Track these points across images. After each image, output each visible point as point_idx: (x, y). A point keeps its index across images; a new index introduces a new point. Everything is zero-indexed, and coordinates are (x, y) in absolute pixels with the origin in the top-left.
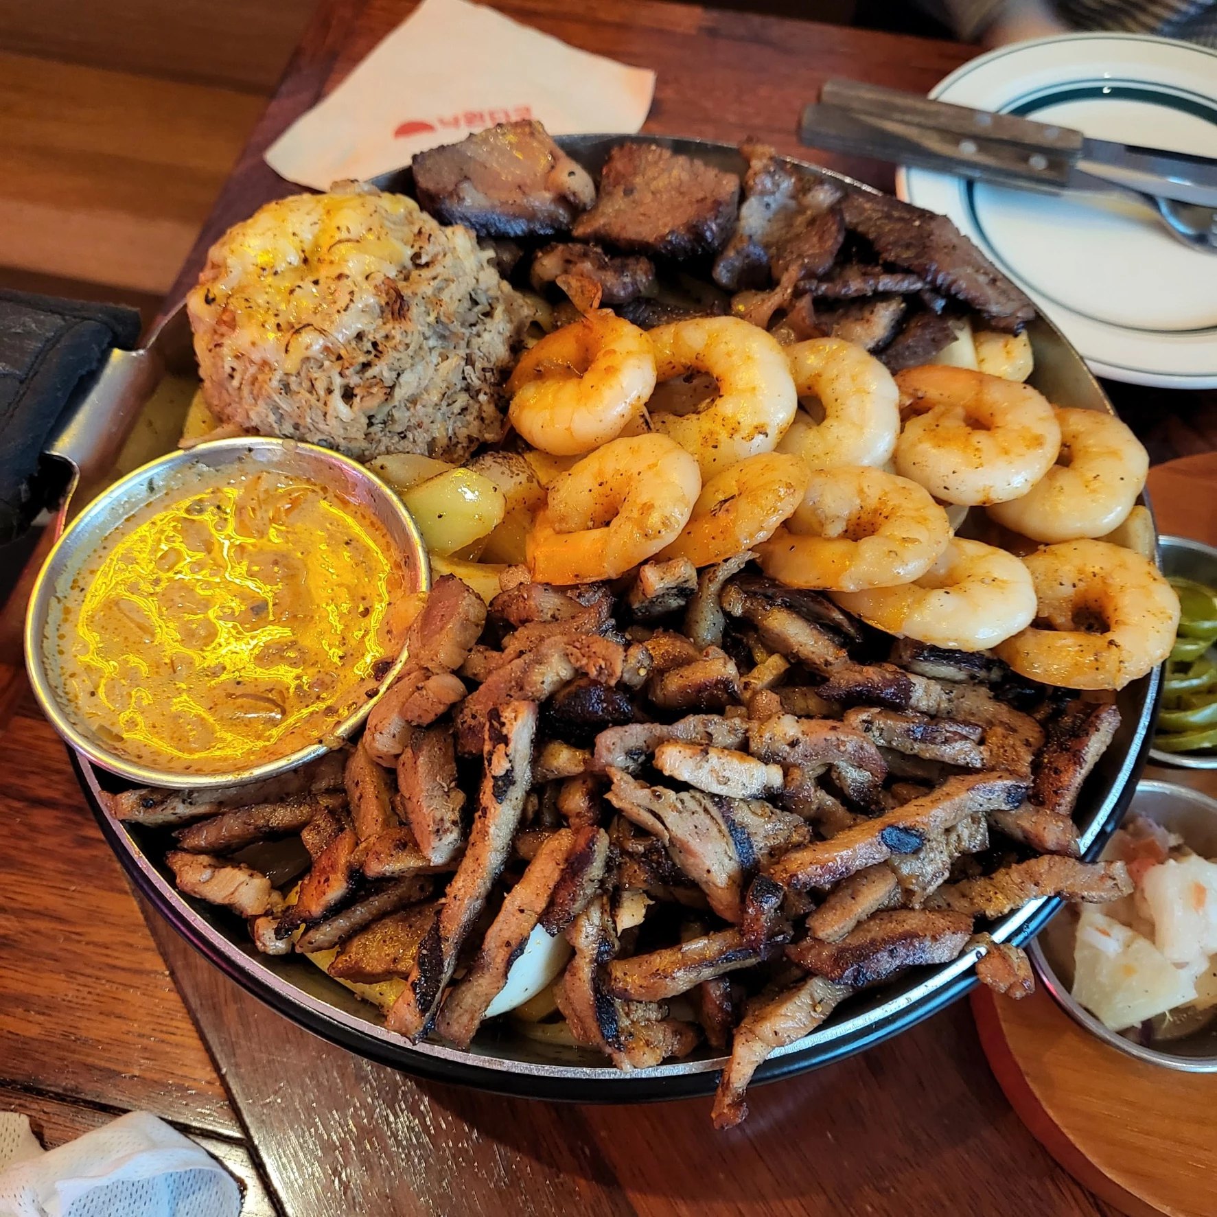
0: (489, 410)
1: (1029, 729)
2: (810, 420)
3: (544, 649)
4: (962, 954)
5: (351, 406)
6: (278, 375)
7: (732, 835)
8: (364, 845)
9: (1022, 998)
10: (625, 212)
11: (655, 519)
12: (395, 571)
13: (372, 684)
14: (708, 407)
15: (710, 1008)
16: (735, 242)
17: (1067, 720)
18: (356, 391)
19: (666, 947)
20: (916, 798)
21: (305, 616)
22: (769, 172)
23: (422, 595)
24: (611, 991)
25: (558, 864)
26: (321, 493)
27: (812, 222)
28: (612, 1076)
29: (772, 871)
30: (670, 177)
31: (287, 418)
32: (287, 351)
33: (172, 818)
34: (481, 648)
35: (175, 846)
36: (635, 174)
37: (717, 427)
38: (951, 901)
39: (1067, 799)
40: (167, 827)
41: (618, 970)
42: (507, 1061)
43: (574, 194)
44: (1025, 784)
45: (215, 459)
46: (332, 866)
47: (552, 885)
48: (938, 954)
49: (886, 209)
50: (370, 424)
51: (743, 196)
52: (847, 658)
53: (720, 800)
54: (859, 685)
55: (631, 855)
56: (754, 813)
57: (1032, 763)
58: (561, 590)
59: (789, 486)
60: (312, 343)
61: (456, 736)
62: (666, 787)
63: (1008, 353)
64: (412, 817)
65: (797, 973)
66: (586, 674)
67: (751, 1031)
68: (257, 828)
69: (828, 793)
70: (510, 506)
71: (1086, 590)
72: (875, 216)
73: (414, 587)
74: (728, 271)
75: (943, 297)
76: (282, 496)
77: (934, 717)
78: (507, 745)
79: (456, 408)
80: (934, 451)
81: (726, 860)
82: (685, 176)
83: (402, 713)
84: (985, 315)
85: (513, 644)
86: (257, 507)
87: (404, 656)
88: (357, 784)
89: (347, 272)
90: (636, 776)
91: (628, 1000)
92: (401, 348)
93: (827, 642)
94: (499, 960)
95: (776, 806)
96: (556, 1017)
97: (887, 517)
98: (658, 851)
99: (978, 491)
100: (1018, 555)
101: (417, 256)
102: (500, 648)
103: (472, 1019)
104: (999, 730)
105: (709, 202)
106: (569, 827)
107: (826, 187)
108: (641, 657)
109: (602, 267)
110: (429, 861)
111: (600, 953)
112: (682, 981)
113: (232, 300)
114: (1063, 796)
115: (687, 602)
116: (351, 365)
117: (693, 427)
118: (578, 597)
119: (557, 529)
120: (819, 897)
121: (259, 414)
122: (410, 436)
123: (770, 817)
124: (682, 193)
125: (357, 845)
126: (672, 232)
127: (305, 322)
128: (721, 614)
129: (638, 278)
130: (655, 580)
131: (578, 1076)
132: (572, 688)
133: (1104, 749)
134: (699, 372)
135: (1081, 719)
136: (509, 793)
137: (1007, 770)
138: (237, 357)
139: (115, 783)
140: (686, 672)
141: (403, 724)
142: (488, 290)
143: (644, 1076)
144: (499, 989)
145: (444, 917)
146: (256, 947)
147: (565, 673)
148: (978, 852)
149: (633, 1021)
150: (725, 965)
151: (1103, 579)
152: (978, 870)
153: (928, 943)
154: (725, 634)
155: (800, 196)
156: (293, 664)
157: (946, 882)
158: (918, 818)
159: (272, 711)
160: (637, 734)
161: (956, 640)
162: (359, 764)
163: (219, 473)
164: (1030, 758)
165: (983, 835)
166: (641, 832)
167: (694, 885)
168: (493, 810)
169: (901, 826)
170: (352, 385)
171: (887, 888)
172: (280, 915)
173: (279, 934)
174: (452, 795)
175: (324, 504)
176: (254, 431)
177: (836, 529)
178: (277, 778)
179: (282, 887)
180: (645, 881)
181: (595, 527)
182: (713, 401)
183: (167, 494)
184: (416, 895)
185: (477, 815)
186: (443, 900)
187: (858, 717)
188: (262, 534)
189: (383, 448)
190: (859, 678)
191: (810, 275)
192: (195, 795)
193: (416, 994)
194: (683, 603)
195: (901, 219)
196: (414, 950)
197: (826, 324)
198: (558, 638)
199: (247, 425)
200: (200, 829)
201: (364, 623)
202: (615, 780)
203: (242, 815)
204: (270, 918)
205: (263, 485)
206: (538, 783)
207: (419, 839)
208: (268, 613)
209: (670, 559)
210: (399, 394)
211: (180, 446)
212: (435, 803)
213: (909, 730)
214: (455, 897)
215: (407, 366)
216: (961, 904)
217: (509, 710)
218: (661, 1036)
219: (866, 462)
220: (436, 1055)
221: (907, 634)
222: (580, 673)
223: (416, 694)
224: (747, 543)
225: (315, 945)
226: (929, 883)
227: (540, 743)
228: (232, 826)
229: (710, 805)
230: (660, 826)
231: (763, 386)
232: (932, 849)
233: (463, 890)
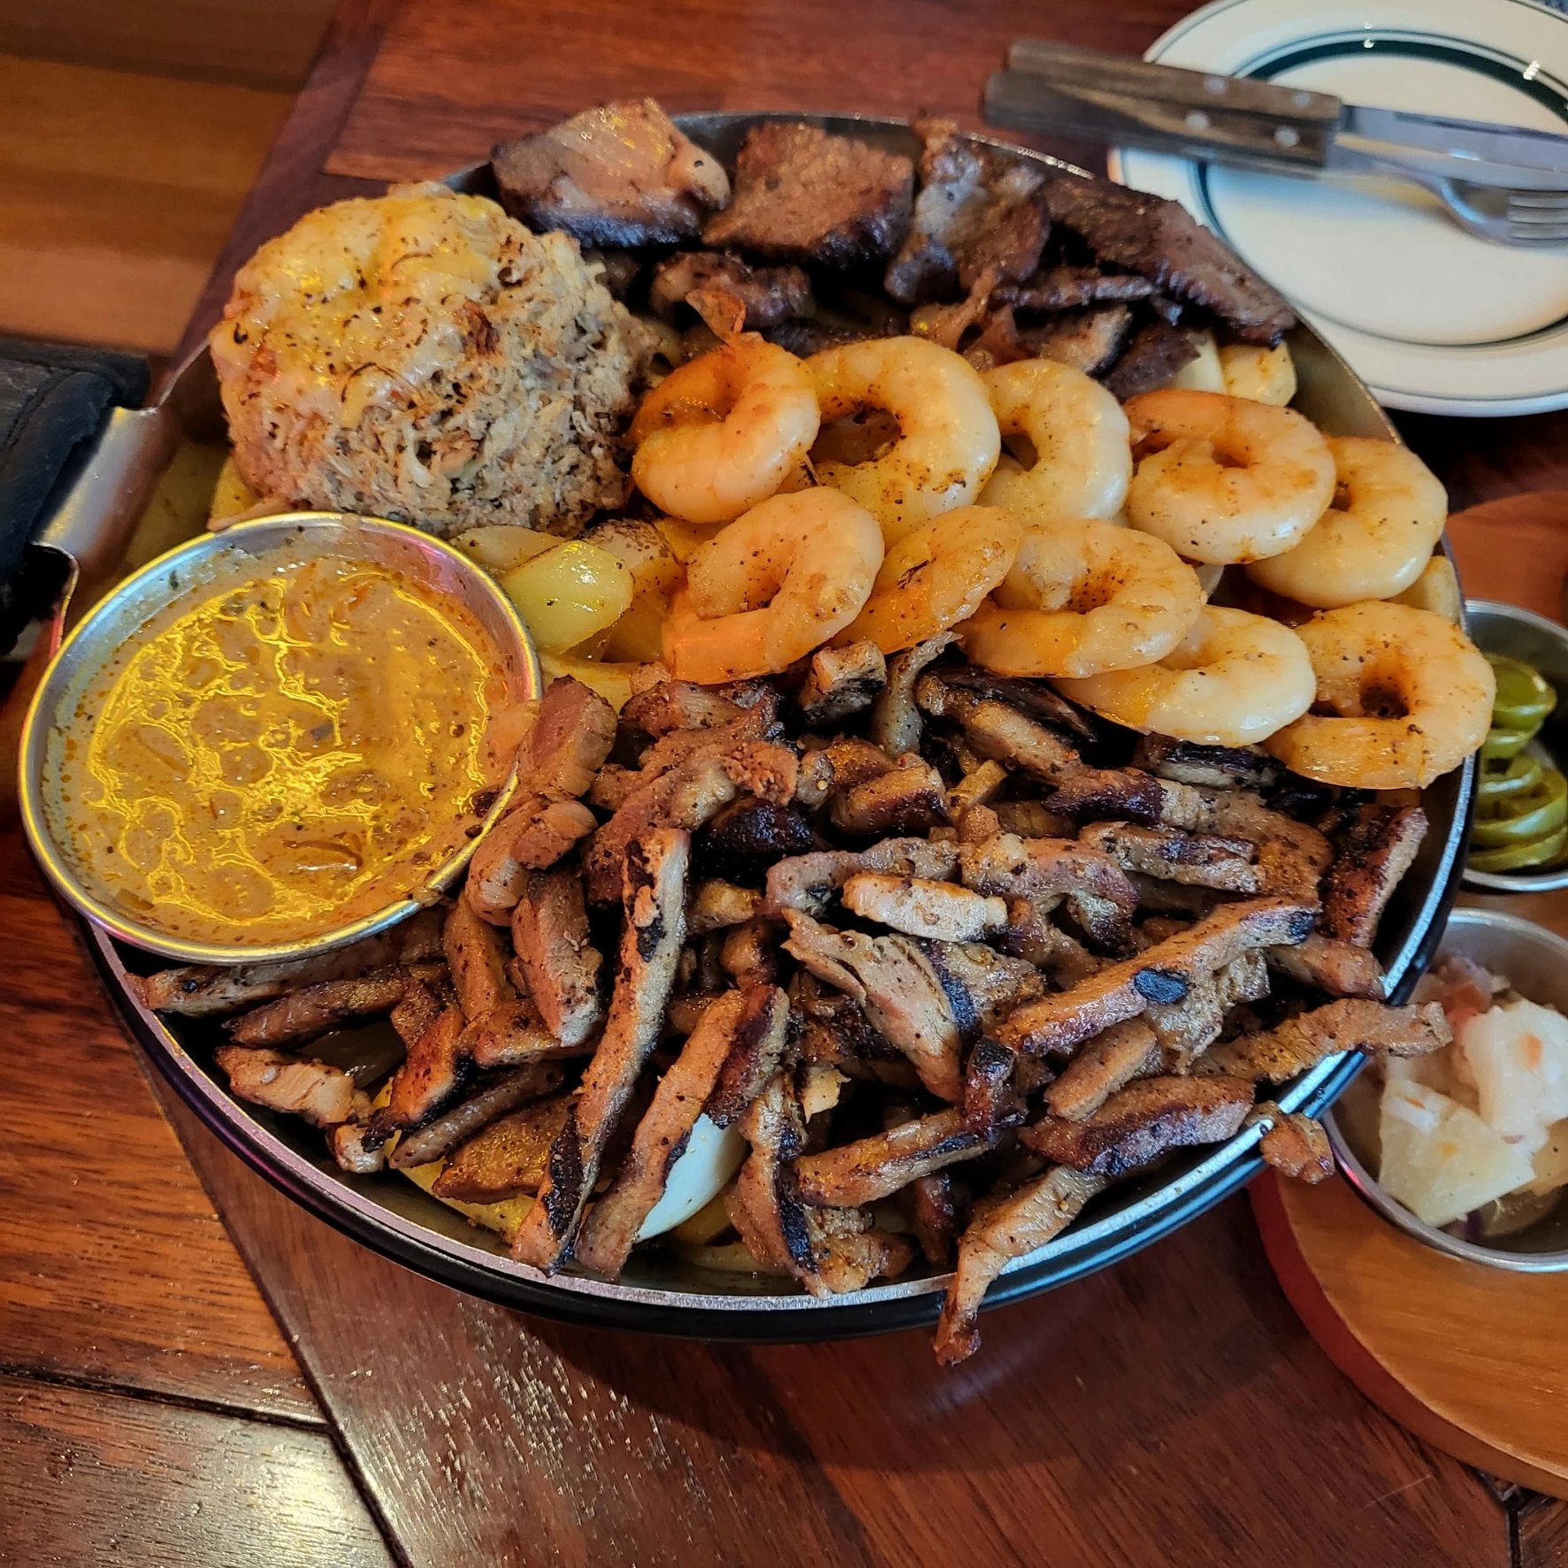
0: (606, 467)
1: (1312, 844)
2: (1015, 464)
3: (694, 763)
4: (1242, 1129)
5: (429, 467)
6: (333, 431)
7: (945, 988)
8: (474, 1024)
9: (1321, 1182)
10: (767, 210)
11: (827, 594)
12: (494, 676)
13: (472, 821)
14: (886, 454)
15: (925, 1213)
16: (912, 242)
17: (1361, 830)
18: (435, 447)
19: (867, 1137)
20: (1175, 934)
21: (382, 739)
22: (950, 153)
23: (531, 705)
24: (800, 1197)
25: (726, 1036)
26: (395, 582)
27: (1008, 214)
28: (805, 1306)
29: (998, 1032)
30: (824, 164)
31: (347, 487)
32: (343, 399)
33: (221, 1004)
34: (613, 767)
35: (227, 1040)
36: (779, 162)
37: (900, 476)
38: (1225, 1063)
39: (1366, 929)
40: (215, 1016)
41: (807, 1168)
42: (668, 1293)
43: (703, 189)
44: (1312, 910)
45: (257, 541)
46: (433, 1054)
47: (718, 1063)
48: (1212, 1130)
49: (1101, 195)
50: (455, 490)
51: (918, 184)
52: (1080, 761)
53: (929, 946)
54: (1096, 794)
55: (818, 1020)
56: (971, 959)
57: (1319, 885)
58: (712, 689)
59: (997, 546)
60: (376, 387)
61: (586, 881)
62: (860, 931)
63: (1263, 371)
64: (534, 985)
65: (1033, 1163)
66: (750, 793)
67: (982, 1240)
68: (333, 1011)
69: (1065, 931)
70: (639, 588)
71: (1376, 666)
72: (1086, 204)
73: (520, 695)
74: (904, 280)
75: (1178, 303)
76: (345, 586)
77: (1192, 832)
78: (653, 886)
79: (564, 465)
80: (1177, 497)
81: (940, 1022)
82: (843, 162)
83: (515, 853)
84: (1232, 324)
85: (652, 759)
86: (312, 603)
87: (514, 782)
88: (460, 949)
89: (416, 295)
90: (820, 921)
91: (821, 1207)
92: (490, 389)
93: (1053, 742)
94: (654, 1163)
95: (999, 951)
96: (729, 1236)
97: (1121, 582)
98: (852, 1013)
99: (1234, 545)
100: (1289, 626)
101: (506, 272)
102: (637, 767)
103: (622, 1241)
104: (1276, 846)
105: (875, 194)
106: (737, 988)
107: (1024, 170)
108: (819, 766)
109: (743, 280)
110: (559, 1040)
111: (783, 1148)
112: (889, 1179)
113: (269, 336)
114: (1359, 925)
115: (873, 700)
116: (427, 413)
117: (869, 477)
118: (734, 698)
119: (702, 614)
120: (1059, 1064)
121: (310, 482)
122: (506, 503)
123: (992, 964)
124: (841, 184)
125: (464, 1025)
126: (830, 232)
127: (365, 361)
128: (916, 714)
129: (790, 293)
130: (832, 671)
131: (761, 1308)
132: (734, 811)
133: (1408, 863)
134: (873, 409)
135: (1378, 827)
136: (659, 948)
137: (1288, 895)
138: (279, 409)
139: (144, 962)
140: (877, 786)
141: (516, 868)
142: (596, 315)
143: (845, 1303)
144: (655, 1200)
145: (580, 1111)
146: (338, 1164)
147: (723, 792)
148: (1256, 1000)
149: (828, 1235)
150: (944, 1156)
151: (1398, 649)
152: (1258, 1023)
153: (1198, 1116)
154: (924, 738)
155: (992, 183)
156: (369, 800)
157: (1218, 1040)
158: (1179, 958)
159: (345, 862)
160: (819, 865)
161: (1215, 733)
162: (461, 924)
163: (261, 562)
164: (1316, 879)
165: (1262, 978)
166: (830, 990)
167: (900, 1056)
168: (638, 971)
169: (1159, 969)
170: (429, 440)
171: (1145, 1049)
172: (366, 1121)
173: (367, 1144)
174: (585, 954)
175: (400, 594)
176: (306, 505)
177: (1057, 599)
178: (356, 946)
179: (370, 1087)
180: (838, 1052)
181: (749, 609)
182: (893, 445)
183: (194, 590)
184: (543, 1088)
185: (618, 979)
186: (579, 1090)
187: (1097, 835)
188: (321, 636)
189: (473, 521)
190: (1095, 784)
191: (1009, 281)
192: (251, 972)
193: (548, 1210)
194: (868, 701)
195: (1120, 207)
196: (543, 1157)
197: (1032, 342)
198: (713, 748)
199: (295, 497)
200: (258, 1018)
201: (455, 744)
202: (794, 925)
203: (312, 997)
204: (355, 1125)
205: (321, 573)
206: (695, 934)
207: (543, 1014)
208: (334, 737)
209: (850, 643)
210: (491, 449)
211: (209, 527)
212: (565, 965)
213: (1162, 847)
214: (594, 1085)
215: (501, 412)
216: (1237, 1067)
217: (653, 842)
218: (865, 1252)
219: (1092, 514)
220: (577, 1289)
221: (1154, 728)
222: (742, 792)
223: (532, 829)
224: (946, 620)
225: (414, 1157)
226: (1197, 1041)
227: (695, 882)
228: (300, 1011)
229: (916, 953)
230: (854, 981)
231: (957, 422)
232: (1198, 997)
233: (604, 1076)
